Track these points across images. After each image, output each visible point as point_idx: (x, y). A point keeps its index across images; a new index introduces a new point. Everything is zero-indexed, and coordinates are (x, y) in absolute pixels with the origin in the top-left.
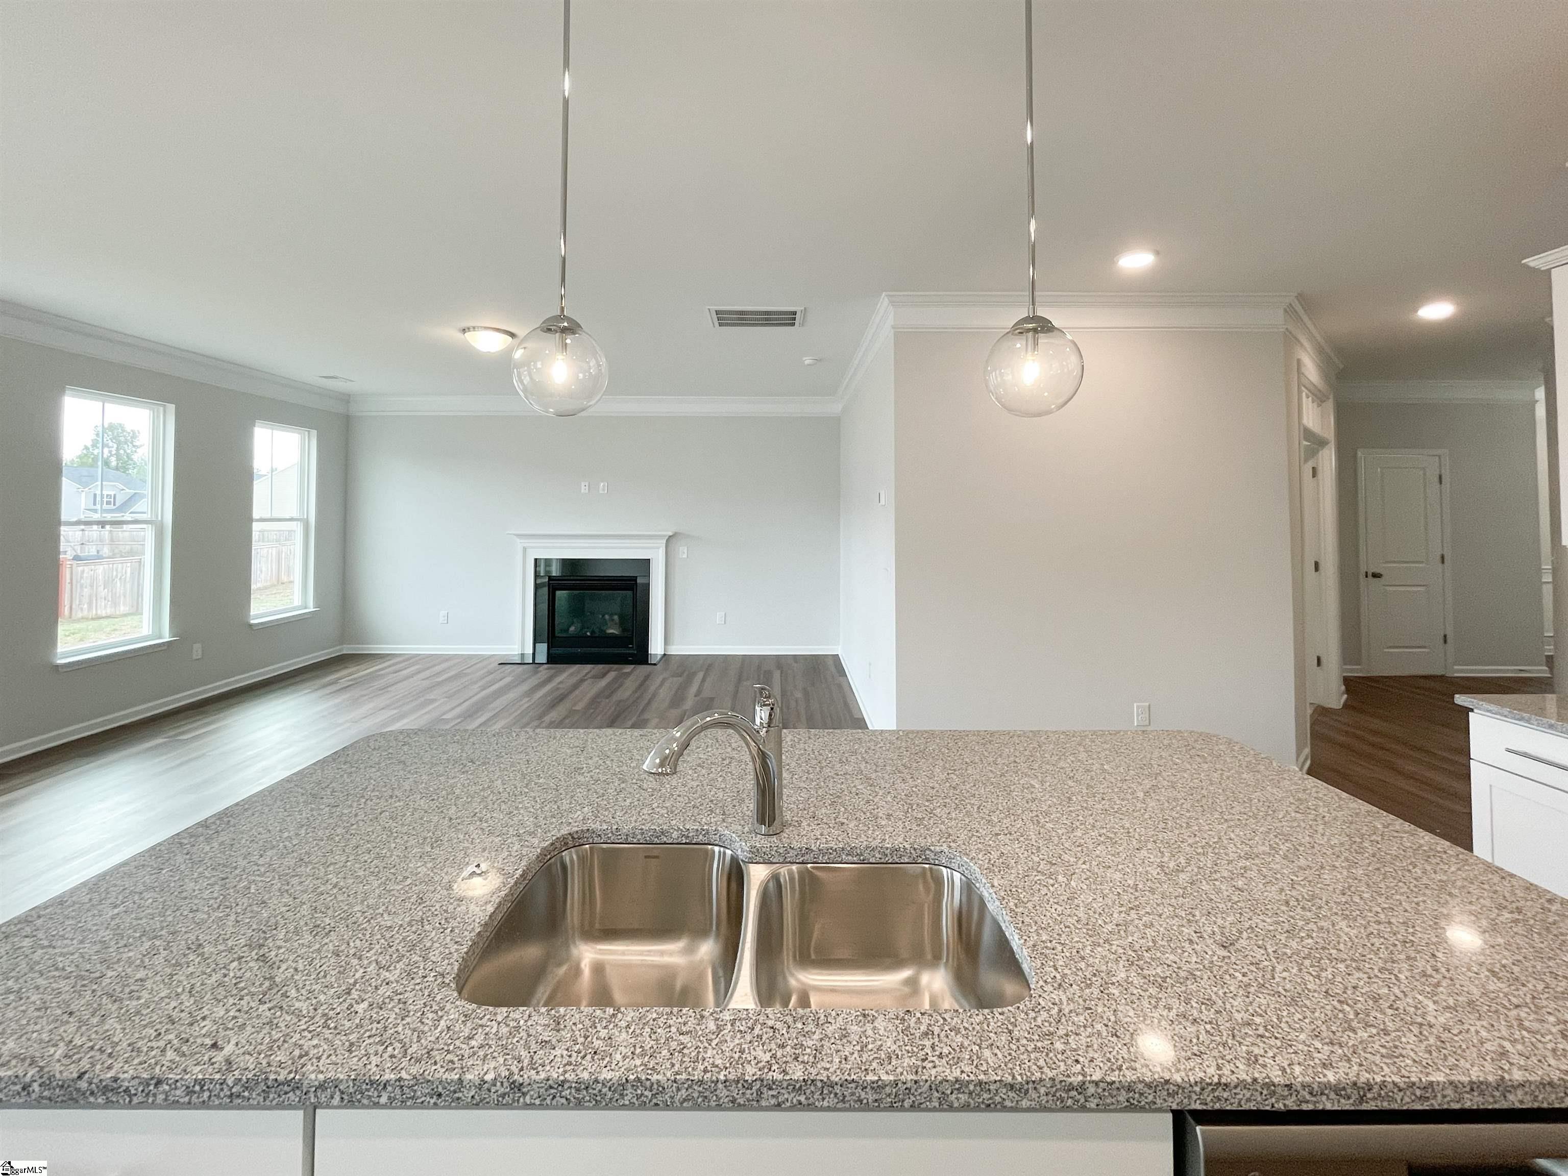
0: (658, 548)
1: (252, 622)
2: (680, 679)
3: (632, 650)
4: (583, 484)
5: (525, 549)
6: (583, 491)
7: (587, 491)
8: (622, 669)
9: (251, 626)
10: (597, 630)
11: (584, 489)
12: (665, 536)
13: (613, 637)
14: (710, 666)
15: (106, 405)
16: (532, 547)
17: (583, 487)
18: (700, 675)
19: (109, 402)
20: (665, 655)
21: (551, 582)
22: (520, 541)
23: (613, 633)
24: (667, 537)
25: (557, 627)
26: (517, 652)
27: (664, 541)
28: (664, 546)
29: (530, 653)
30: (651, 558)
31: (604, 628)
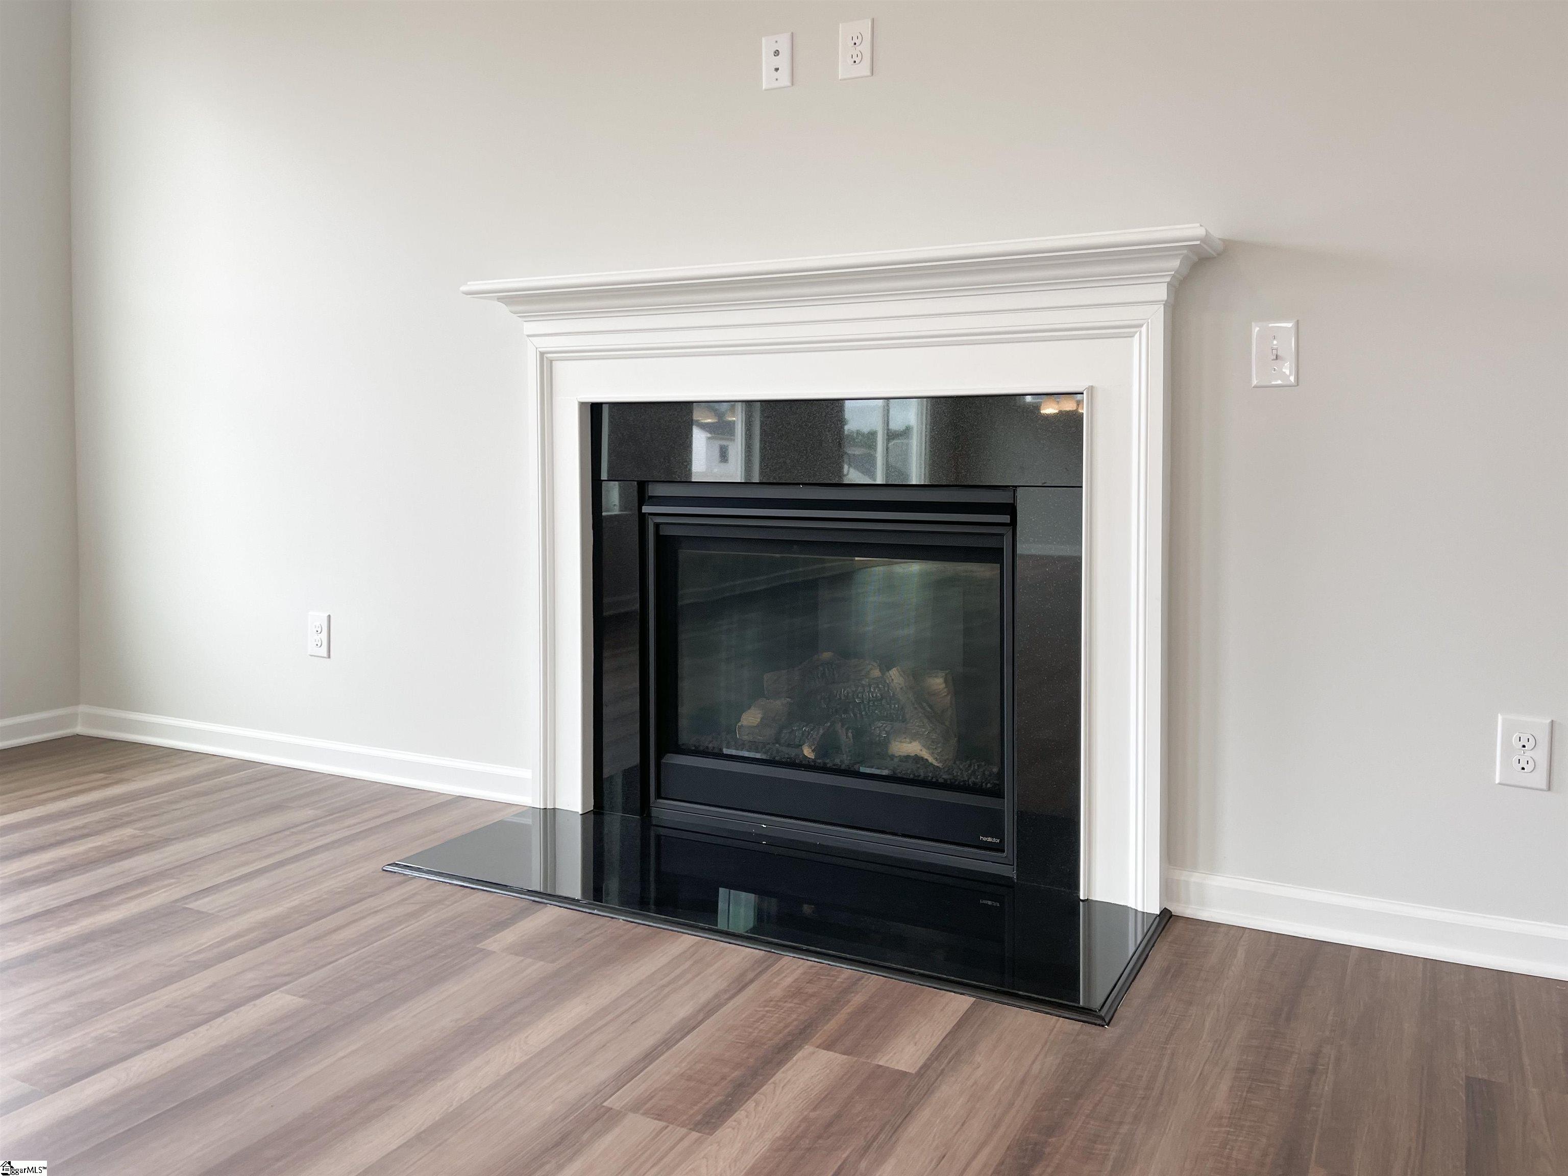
0: (1125, 331)
4: (766, 46)
5: (546, 363)
6: (766, 78)
7: (784, 77)
10: (845, 738)
11: (771, 74)
13: (923, 776)
16: (583, 354)
17: (766, 63)
20: (1166, 916)
21: (646, 509)
22: (530, 327)
23: (917, 759)
24: (1175, 263)
25: (686, 709)
26: (532, 799)
27: (1160, 292)
28: (1156, 318)
29: (579, 809)
30: (1091, 389)
31: (880, 729)
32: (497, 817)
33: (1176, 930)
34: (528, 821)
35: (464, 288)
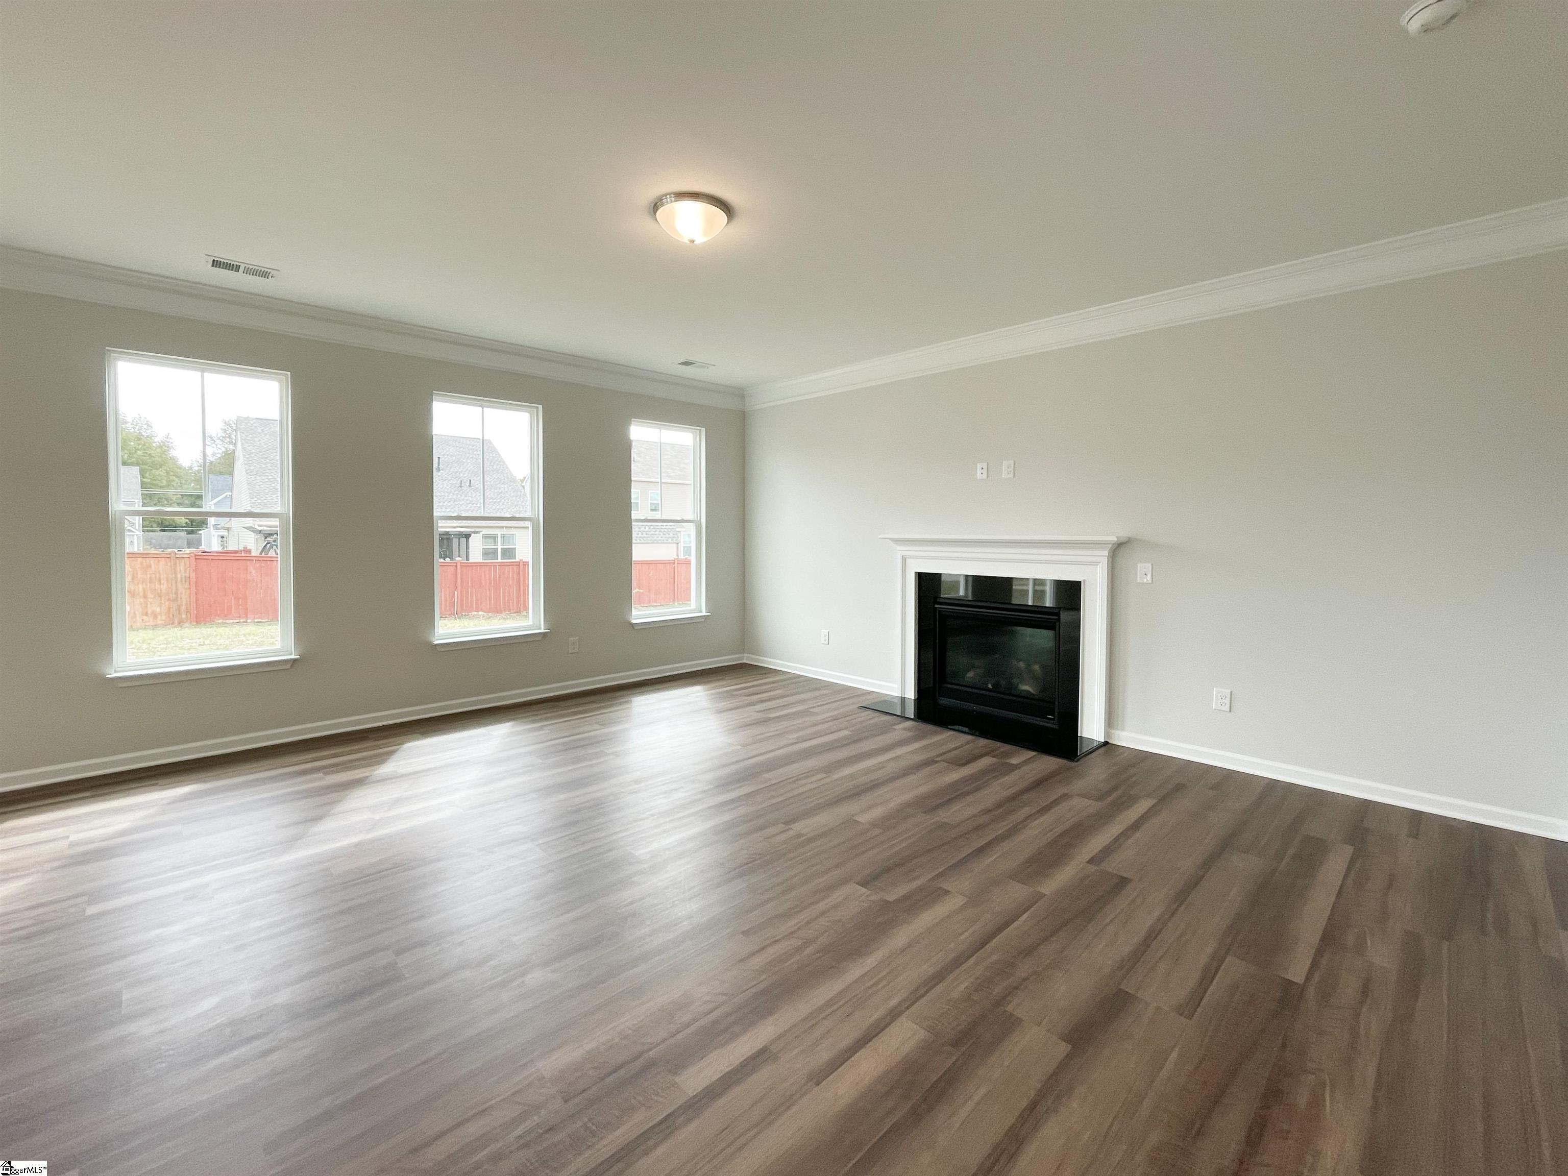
0: (1096, 564)
1: (634, 621)
2: (1099, 805)
3: (1050, 722)
4: (979, 466)
5: (904, 559)
6: (979, 476)
7: (985, 476)
8: (1007, 755)
9: (633, 625)
10: (1003, 683)
11: (980, 474)
12: (1106, 543)
13: (1028, 696)
14: (1179, 788)
15: (485, 408)
16: (916, 557)
17: (979, 471)
18: (1144, 805)
19: (488, 407)
20: (1106, 743)
21: (936, 606)
22: (899, 548)
23: (1028, 691)
24: (1110, 546)
25: (949, 669)
26: (897, 693)
27: (1106, 553)
28: (1105, 561)
29: (913, 698)
30: (1084, 581)
31: (1015, 681)
32: (883, 699)
33: (1108, 746)
34: (896, 701)
35: (879, 537)
